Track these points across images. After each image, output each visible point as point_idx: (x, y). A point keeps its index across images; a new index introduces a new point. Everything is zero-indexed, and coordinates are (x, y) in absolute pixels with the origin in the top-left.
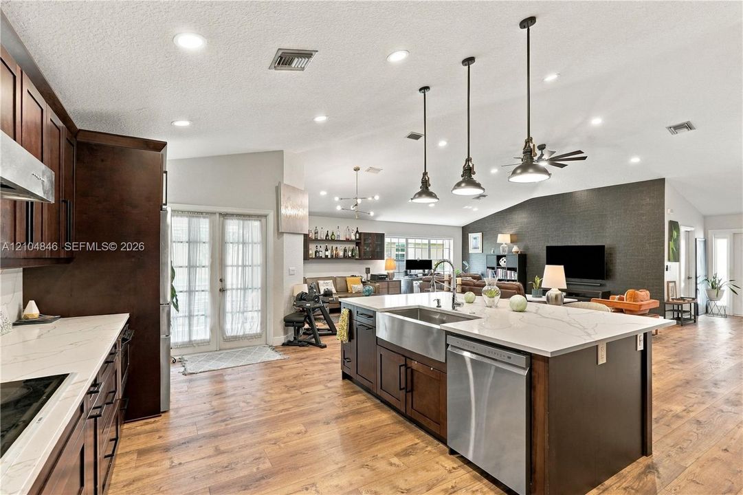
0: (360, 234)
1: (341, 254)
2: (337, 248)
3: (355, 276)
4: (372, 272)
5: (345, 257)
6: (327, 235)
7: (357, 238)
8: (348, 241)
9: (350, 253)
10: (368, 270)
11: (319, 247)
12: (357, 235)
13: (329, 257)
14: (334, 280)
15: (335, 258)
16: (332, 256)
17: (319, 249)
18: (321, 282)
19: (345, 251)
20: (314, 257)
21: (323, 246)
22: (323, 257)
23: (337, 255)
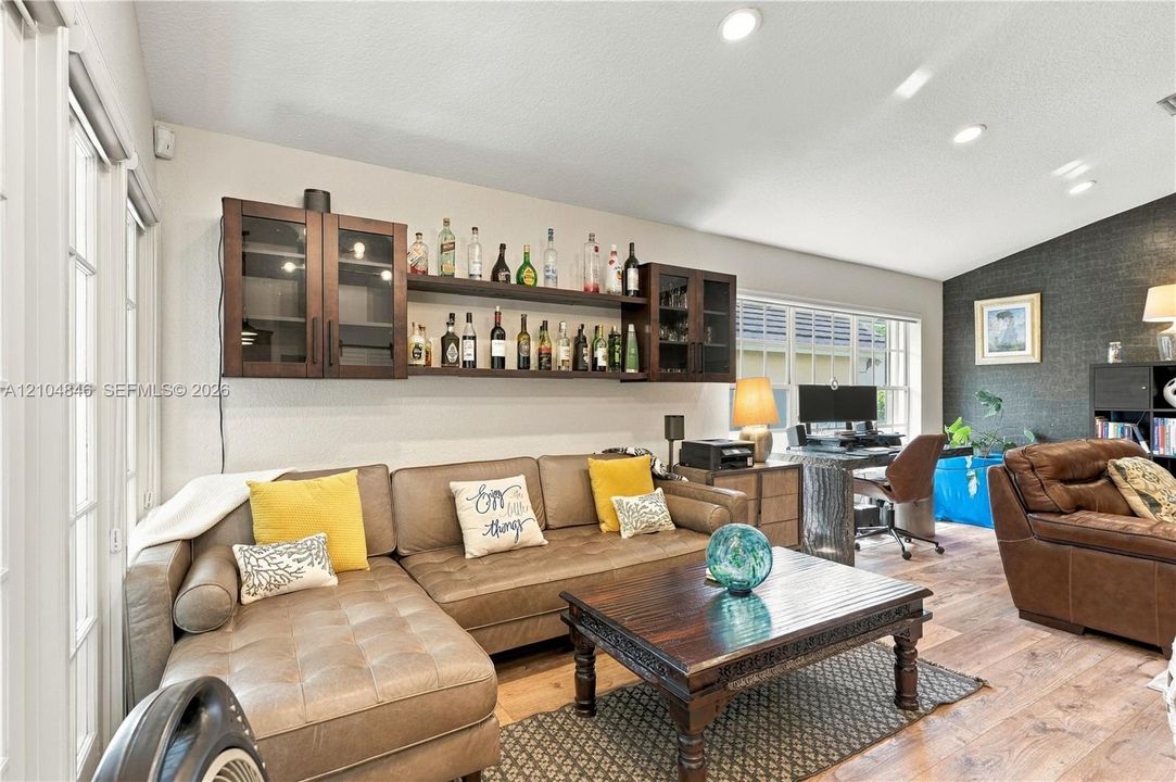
0: (645, 271)
1: (562, 353)
2: (544, 327)
3: (625, 454)
4: (692, 435)
5: (581, 368)
6: (501, 265)
7: (633, 285)
8: (591, 299)
9: (601, 353)
10: (674, 426)
11: (461, 317)
12: (633, 275)
13: (511, 364)
14: (535, 472)
15: (536, 369)
16: (524, 363)
17: (460, 328)
18: (466, 490)
19: (579, 342)
20: (436, 363)
21: (483, 317)
22: (482, 364)
23: (546, 357)
